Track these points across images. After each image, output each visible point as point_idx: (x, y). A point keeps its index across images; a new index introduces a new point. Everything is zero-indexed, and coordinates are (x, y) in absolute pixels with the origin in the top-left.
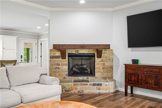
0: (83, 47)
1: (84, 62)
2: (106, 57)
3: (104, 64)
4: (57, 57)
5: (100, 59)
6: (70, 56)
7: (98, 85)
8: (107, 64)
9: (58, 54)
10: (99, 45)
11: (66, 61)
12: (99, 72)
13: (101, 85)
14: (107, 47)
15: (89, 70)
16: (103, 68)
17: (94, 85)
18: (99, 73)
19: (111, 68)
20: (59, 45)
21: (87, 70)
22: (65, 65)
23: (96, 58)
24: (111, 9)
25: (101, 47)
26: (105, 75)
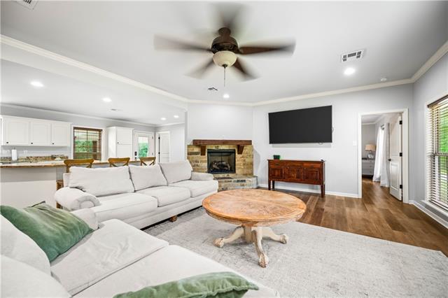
0: (225, 142)
1: (224, 158)
2: (247, 153)
3: (244, 160)
4: (196, 153)
5: (241, 156)
6: (210, 152)
7: (242, 181)
8: (248, 160)
9: (197, 150)
10: (241, 141)
11: (205, 158)
12: (239, 168)
13: (244, 181)
14: (249, 143)
15: (229, 167)
16: (244, 165)
17: (238, 181)
18: (240, 170)
19: (252, 164)
20: (200, 141)
21: (227, 167)
22: (204, 162)
23: (237, 154)
24: (251, 105)
25: (244, 143)
26: (245, 172)
